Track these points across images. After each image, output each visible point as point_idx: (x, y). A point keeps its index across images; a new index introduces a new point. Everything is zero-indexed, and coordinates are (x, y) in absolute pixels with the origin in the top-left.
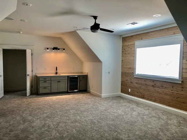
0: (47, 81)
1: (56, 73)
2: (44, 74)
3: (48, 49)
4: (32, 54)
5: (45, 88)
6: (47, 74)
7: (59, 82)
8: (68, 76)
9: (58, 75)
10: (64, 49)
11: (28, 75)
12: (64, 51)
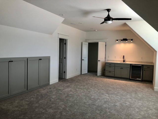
0: (111, 67)
1: (124, 61)
2: (114, 61)
3: (117, 40)
4: (106, 45)
5: (110, 72)
6: (117, 61)
7: (121, 69)
8: (131, 64)
9: (125, 63)
10: (132, 40)
11: (99, 61)
12: (132, 41)
